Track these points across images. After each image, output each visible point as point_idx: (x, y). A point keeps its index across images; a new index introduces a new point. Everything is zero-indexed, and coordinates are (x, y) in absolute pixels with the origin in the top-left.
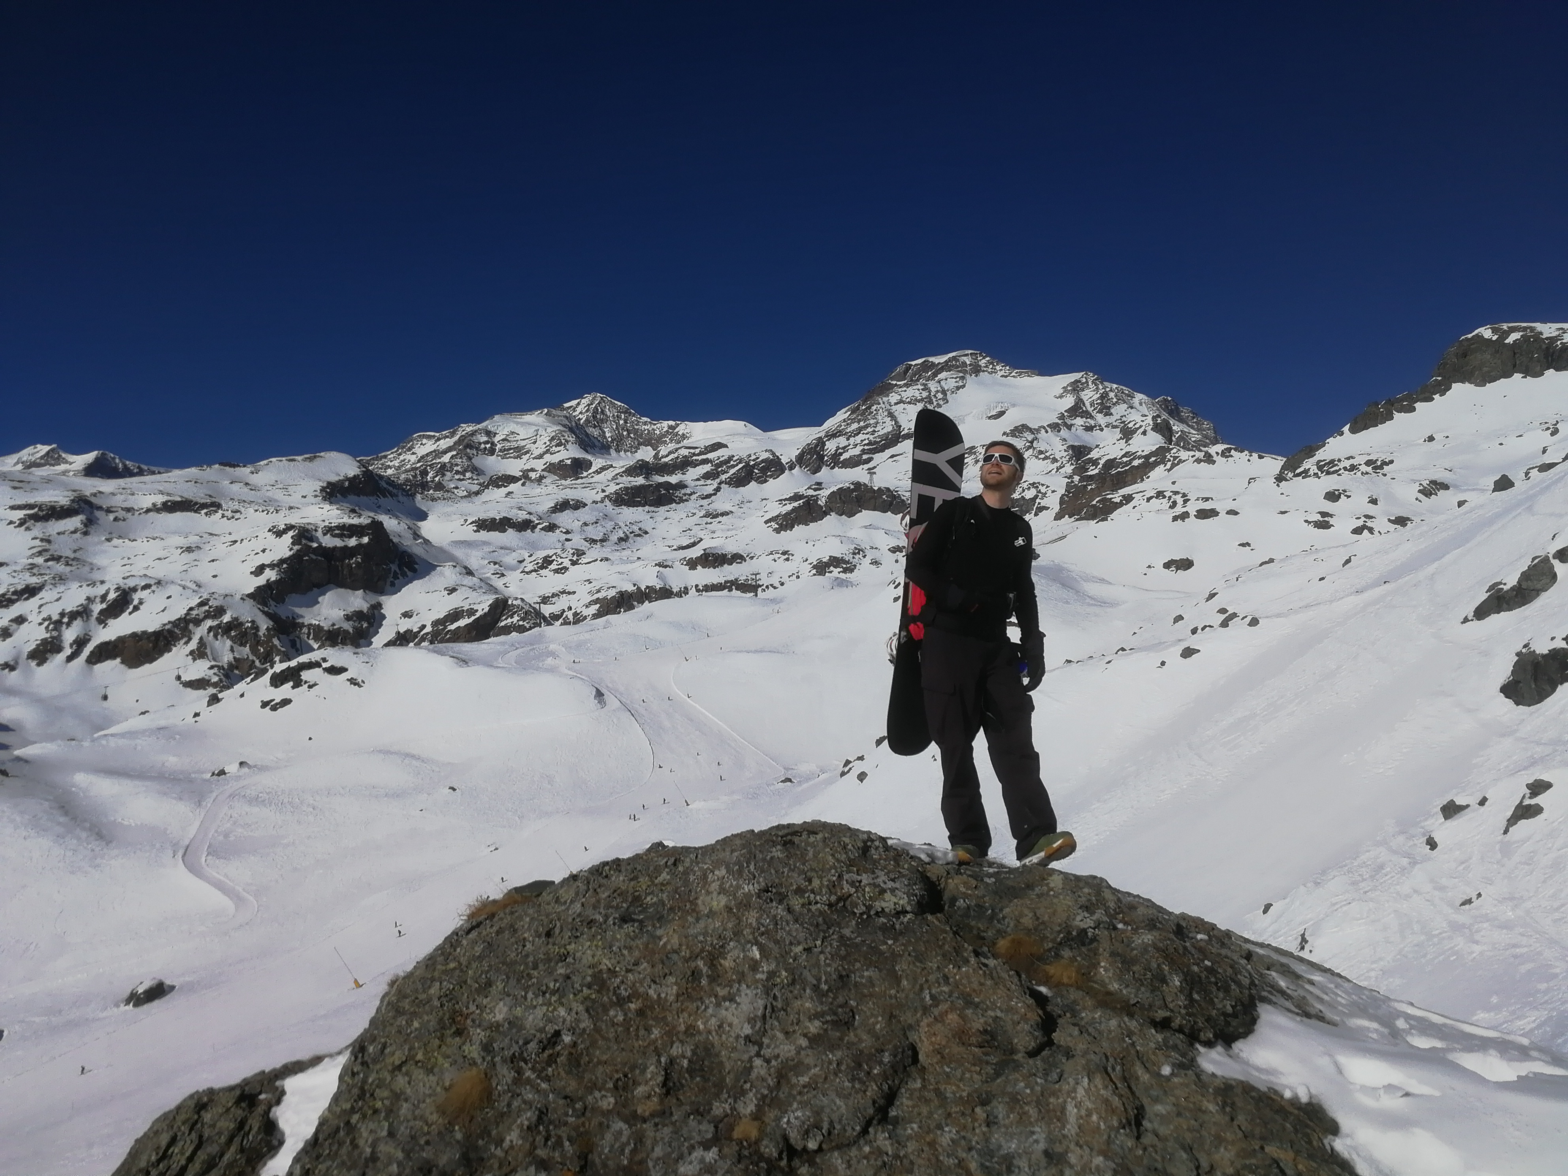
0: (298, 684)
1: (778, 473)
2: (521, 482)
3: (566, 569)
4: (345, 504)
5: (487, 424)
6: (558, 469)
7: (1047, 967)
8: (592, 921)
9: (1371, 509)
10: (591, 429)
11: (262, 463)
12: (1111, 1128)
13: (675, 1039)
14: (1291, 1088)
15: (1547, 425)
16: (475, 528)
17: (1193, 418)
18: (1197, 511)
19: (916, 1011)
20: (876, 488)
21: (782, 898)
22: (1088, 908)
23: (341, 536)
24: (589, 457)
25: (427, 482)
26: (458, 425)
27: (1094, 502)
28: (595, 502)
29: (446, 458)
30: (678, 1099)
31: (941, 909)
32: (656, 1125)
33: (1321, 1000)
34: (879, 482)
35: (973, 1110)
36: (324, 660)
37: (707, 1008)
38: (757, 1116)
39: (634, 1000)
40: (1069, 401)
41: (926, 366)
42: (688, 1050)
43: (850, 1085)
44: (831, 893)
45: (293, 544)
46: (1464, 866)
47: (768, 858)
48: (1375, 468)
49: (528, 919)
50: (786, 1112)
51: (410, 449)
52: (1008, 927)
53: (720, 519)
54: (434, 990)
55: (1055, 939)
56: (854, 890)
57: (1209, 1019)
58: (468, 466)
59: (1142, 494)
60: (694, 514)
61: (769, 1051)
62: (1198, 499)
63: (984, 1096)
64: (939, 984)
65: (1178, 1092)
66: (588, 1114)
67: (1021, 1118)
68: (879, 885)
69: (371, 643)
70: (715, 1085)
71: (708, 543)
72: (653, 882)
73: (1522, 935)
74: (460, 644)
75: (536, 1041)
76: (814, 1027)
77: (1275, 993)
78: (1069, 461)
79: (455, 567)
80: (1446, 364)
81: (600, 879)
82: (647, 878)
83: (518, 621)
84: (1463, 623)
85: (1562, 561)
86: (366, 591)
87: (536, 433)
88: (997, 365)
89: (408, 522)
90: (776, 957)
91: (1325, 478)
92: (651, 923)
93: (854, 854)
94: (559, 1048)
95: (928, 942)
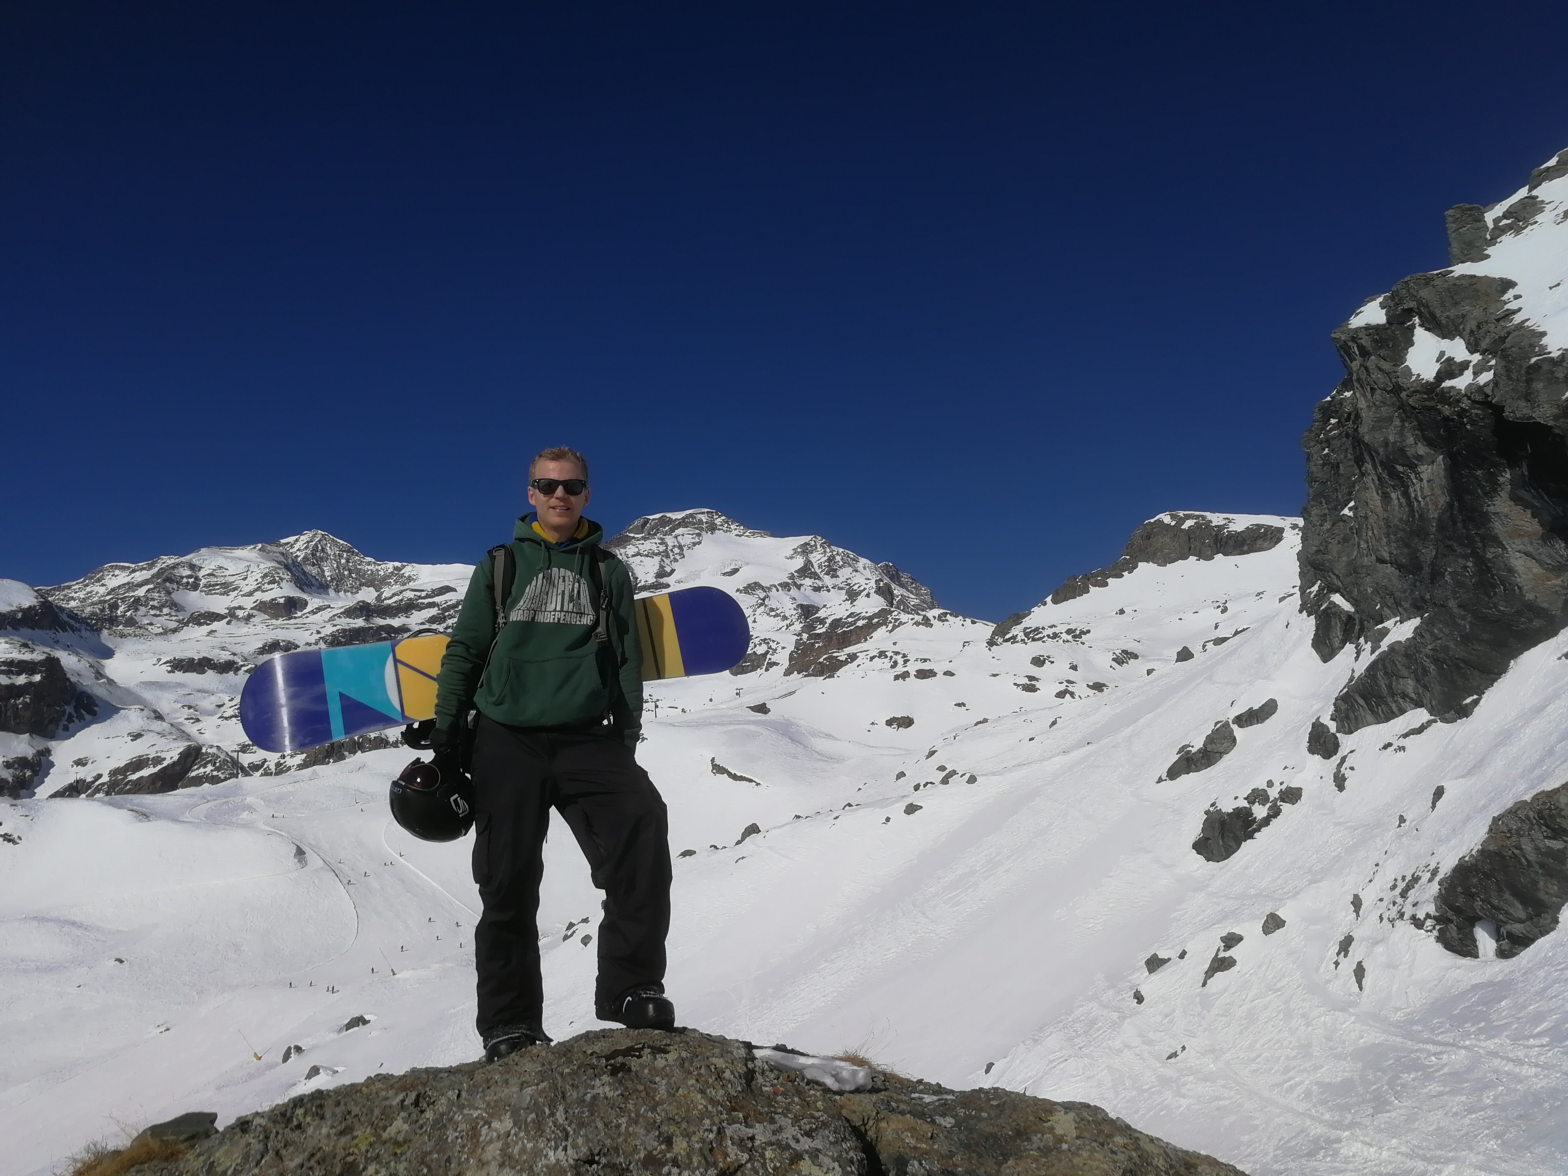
2: (226, 620)
4: (16, 638)
5: (191, 557)
6: (270, 608)
9: (1072, 675)
10: (309, 567)
15: (1218, 604)
16: (169, 669)
17: (912, 583)
18: (917, 671)
23: (7, 673)
24: (304, 596)
25: (117, 617)
26: (158, 556)
27: (821, 660)
28: (308, 644)
29: (141, 592)
40: (799, 562)
41: (664, 521)
46: (1168, 1019)
47: (588, 1097)
48: (1074, 637)
51: (99, 580)
56: (746, 1156)
58: (166, 601)
59: (865, 653)
62: (916, 660)
69: (34, 794)
72: (379, 1137)
73: (1224, 1087)
74: (141, 796)
78: (798, 619)
79: (142, 710)
80: (1133, 544)
81: (287, 1131)
82: (368, 1130)
83: (212, 771)
84: (1158, 782)
85: (1240, 726)
86: (34, 736)
87: (246, 569)
88: (732, 524)
89: (90, 660)
91: (1031, 645)
93: (735, 1088)
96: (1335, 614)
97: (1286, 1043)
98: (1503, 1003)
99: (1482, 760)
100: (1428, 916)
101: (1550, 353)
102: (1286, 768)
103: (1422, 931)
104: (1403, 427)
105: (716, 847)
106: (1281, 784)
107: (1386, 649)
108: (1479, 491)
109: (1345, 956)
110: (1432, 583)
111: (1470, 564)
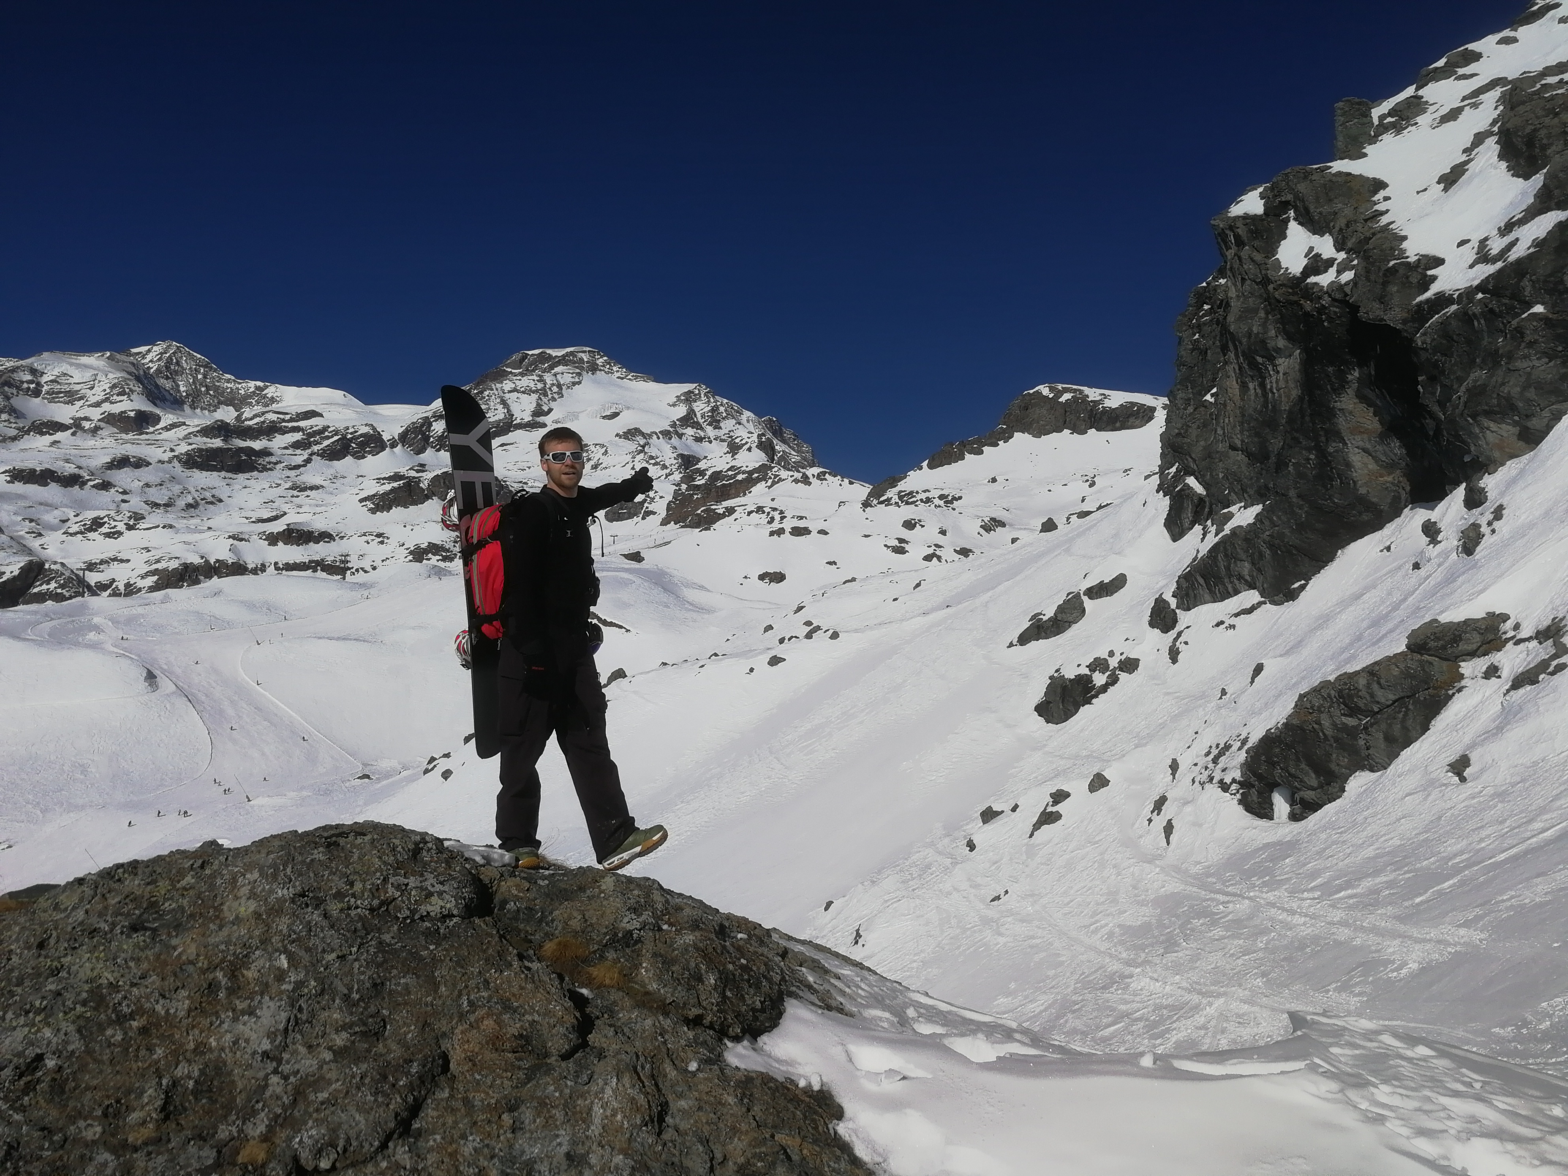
1: (378, 449)
2: (70, 431)
3: (120, 533)
5: (32, 361)
6: (118, 421)
7: (591, 969)
8: (95, 930)
9: (940, 540)
10: (162, 380)
12: (634, 1126)
13: (181, 1058)
14: (805, 1078)
15: (1086, 478)
16: (8, 479)
17: (794, 440)
18: (792, 528)
19: (451, 1018)
21: (318, 903)
22: (635, 910)
24: (157, 411)
27: (699, 512)
28: (161, 462)
30: (178, 1124)
31: (490, 913)
32: (149, 1154)
33: (843, 993)
35: (500, 1117)
37: (222, 1022)
38: (266, 1138)
39: (137, 1017)
40: (681, 411)
41: (543, 358)
42: (196, 1069)
43: (373, 1098)
44: (374, 897)
46: (995, 866)
47: (308, 860)
48: (946, 502)
49: (17, 929)
50: (299, 1131)
52: (556, 929)
53: (308, 492)
55: (601, 941)
56: (399, 893)
57: (738, 1015)
58: (5, 407)
59: (743, 508)
60: (278, 485)
61: (288, 1066)
62: (793, 517)
63: (513, 1101)
64: (479, 989)
65: (701, 1087)
66: (68, 1146)
67: (547, 1122)
68: (427, 888)
70: (222, 1107)
71: (292, 518)
72: (174, 886)
73: (1038, 927)
75: (11, 1067)
76: (340, 1040)
77: (802, 988)
78: (677, 469)
80: (1011, 414)
81: (111, 883)
82: (167, 882)
83: (55, 588)
84: (1008, 647)
85: (1090, 598)
87: (93, 378)
88: (614, 365)
90: (306, 966)
91: (904, 508)
92: (166, 931)
93: (403, 856)
94: (41, 1073)
95: (472, 946)
96: (1188, 496)
97: (1097, 889)
98: (1287, 861)
99: (1300, 642)
100: (1234, 781)
101: (1407, 257)
102: (1127, 639)
103: (1228, 794)
104: (1267, 318)
106: (1122, 654)
107: (1229, 532)
108: (1329, 387)
109: (1158, 814)
110: (1277, 472)
111: (1312, 457)
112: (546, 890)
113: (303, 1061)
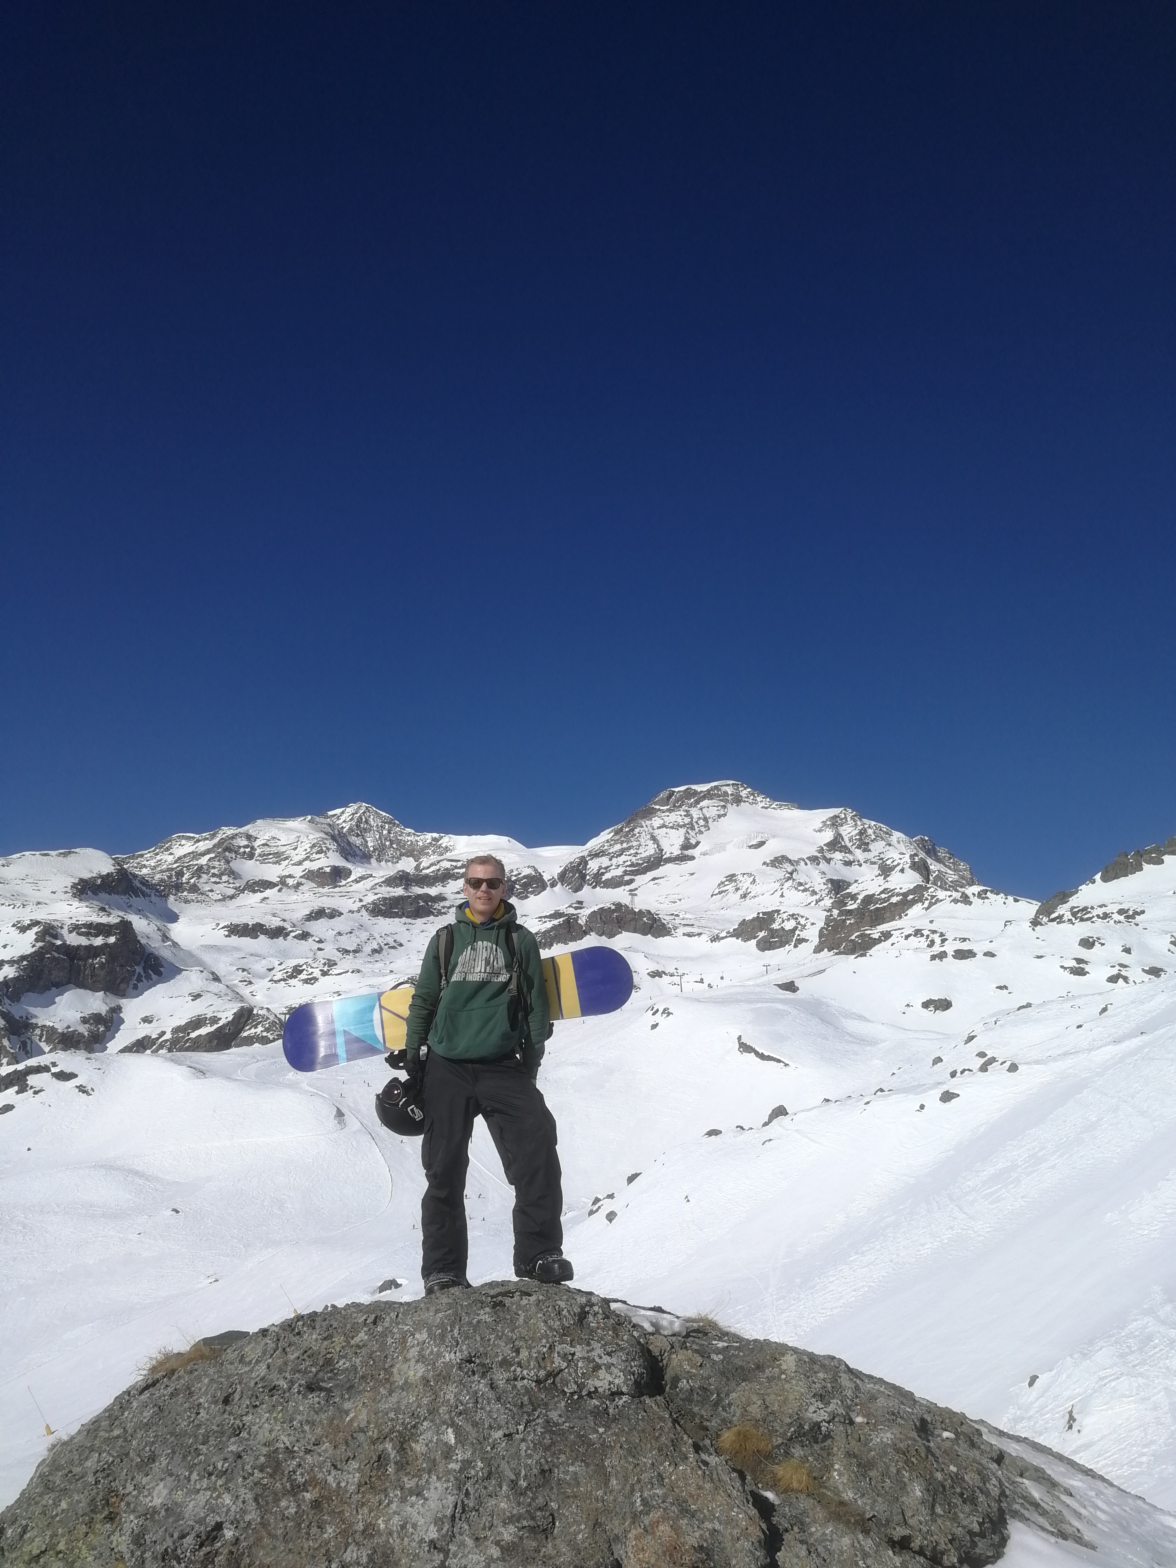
0: (22, 1090)
1: (539, 889)
2: (277, 888)
3: (316, 979)
4: (95, 902)
5: (249, 828)
6: (317, 876)
7: (775, 1468)
8: (275, 1387)
9: (1125, 958)
10: (353, 838)
11: (14, 856)
13: (350, 1540)
16: (227, 933)
17: (950, 858)
18: (955, 951)
19: (624, 1519)
20: (637, 910)
21: (486, 1370)
22: (823, 1397)
23: (87, 935)
24: (349, 866)
25: (182, 883)
26: (219, 827)
27: (853, 937)
28: (351, 912)
29: (204, 860)
31: (660, 1391)
33: (1079, 1516)
34: (640, 904)
36: (54, 1064)
37: (391, 1502)
39: (310, 1488)
40: (828, 836)
41: (689, 794)
42: (364, 1554)
44: (540, 1367)
45: (36, 940)
47: (475, 1321)
48: (1127, 917)
49: (206, 1381)
51: (167, 849)
52: (734, 1416)
54: (91, 1463)
55: (785, 1433)
56: (565, 1364)
57: (953, 1540)
58: (225, 869)
59: (900, 931)
61: (456, 1561)
62: (955, 940)
64: (653, 1485)
68: (594, 1360)
72: (349, 1343)
74: (200, 1054)
75: (193, 1534)
76: (508, 1534)
77: (1028, 1506)
78: (828, 895)
79: (202, 972)
81: (291, 1335)
82: (342, 1338)
83: (262, 1031)
86: (108, 993)
87: (297, 840)
88: (758, 796)
89: (158, 924)
90: (473, 1444)
91: (1079, 925)
92: (339, 1393)
93: (569, 1321)
94: (219, 1544)
95: (643, 1431)
105: (742, 1128)
112: (721, 1367)
113: (470, 1556)
